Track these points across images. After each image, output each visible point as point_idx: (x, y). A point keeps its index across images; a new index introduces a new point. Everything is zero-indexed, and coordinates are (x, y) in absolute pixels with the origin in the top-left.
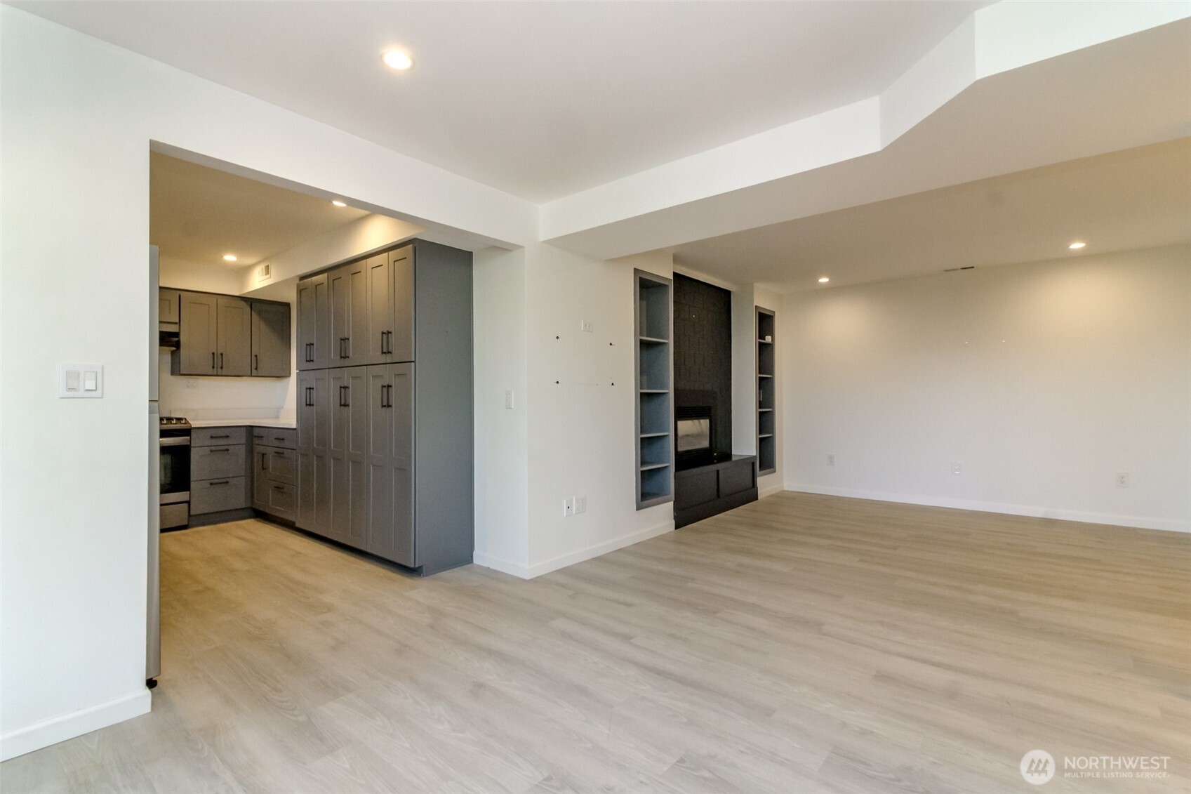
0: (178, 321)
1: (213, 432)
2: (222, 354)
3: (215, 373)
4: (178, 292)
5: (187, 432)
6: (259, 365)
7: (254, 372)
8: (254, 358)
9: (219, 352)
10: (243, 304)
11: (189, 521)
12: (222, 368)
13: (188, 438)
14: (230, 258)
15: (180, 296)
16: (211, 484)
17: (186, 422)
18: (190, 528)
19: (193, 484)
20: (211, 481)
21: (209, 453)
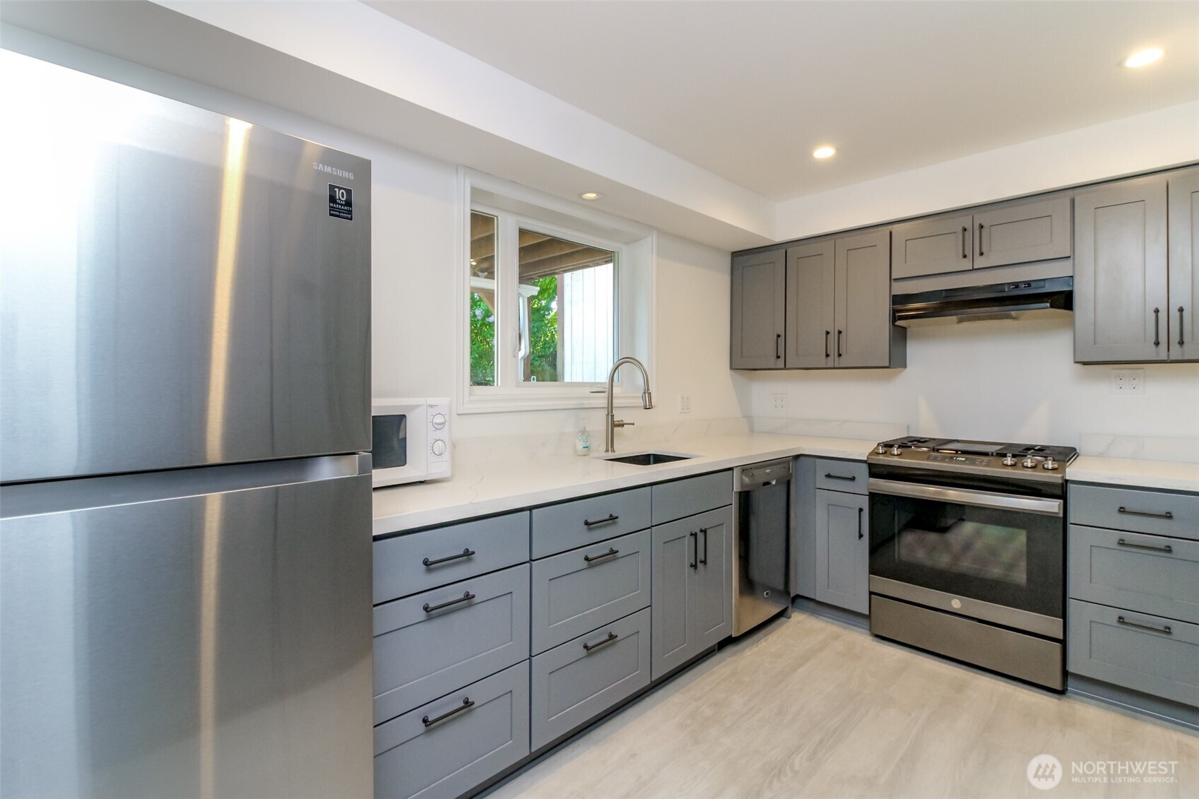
0: (1069, 253)
2: (1181, 310)
3: (1162, 356)
4: (1067, 197)
9: (1174, 305)
11: (1063, 680)
12: (1180, 342)
13: (1060, 502)
15: (1073, 200)
16: (1120, 618)
17: (1056, 466)
18: (1069, 697)
19: (1072, 604)
20: (1122, 613)
21: (1115, 545)
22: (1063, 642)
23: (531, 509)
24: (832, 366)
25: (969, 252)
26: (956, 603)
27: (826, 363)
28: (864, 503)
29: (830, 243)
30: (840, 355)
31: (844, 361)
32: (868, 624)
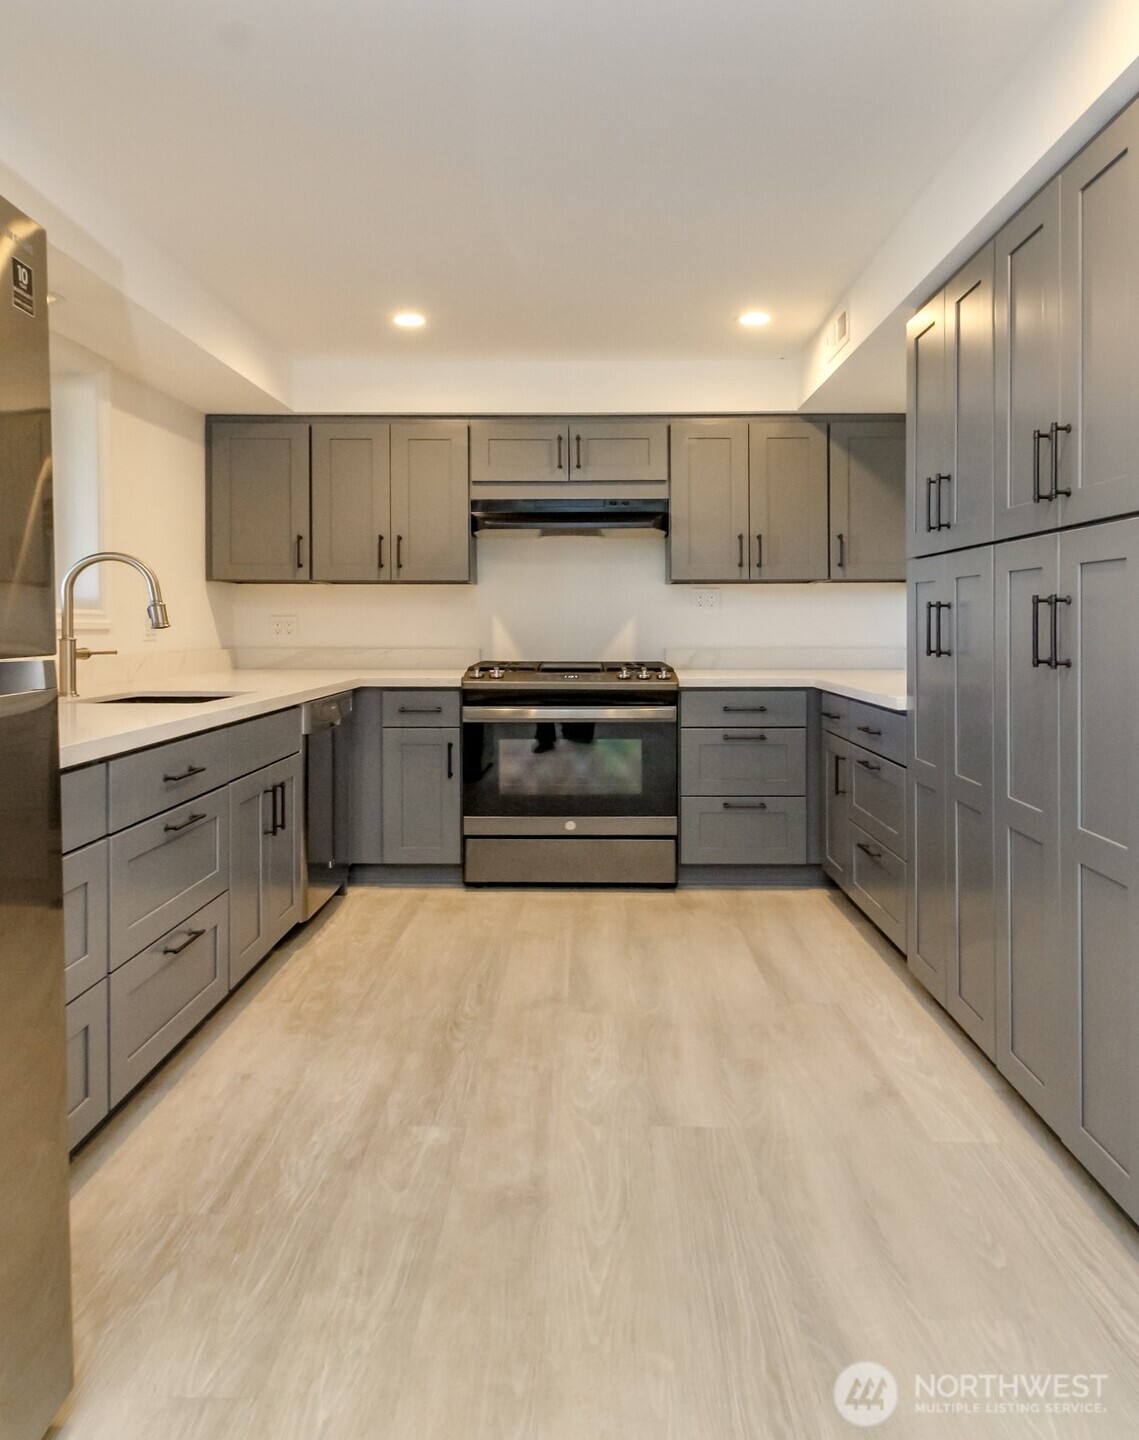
0: (665, 477)
1: (733, 700)
2: (759, 537)
3: (745, 577)
4: (663, 424)
5: (672, 697)
6: (846, 557)
7: (836, 572)
8: (835, 543)
9: (754, 533)
10: (809, 429)
11: (677, 874)
12: (759, 565)
13: (673, 708)
14: (754, 319)
15: (669, 428)
16: (726, 805)
17: (669, 676)
18: (680, 889)
19: (685, 802)
20: (726, 800)
21: (721, 741)
22: (676, 838)
23: (105, 760)
24: (388, 579)
25: (565, 463)
26: (570, 825)
27: (379, 576)
28: (455, 737)
29: (384, 427)
30: (400, 566)
31: (404, 575)
32: (460, 875)
